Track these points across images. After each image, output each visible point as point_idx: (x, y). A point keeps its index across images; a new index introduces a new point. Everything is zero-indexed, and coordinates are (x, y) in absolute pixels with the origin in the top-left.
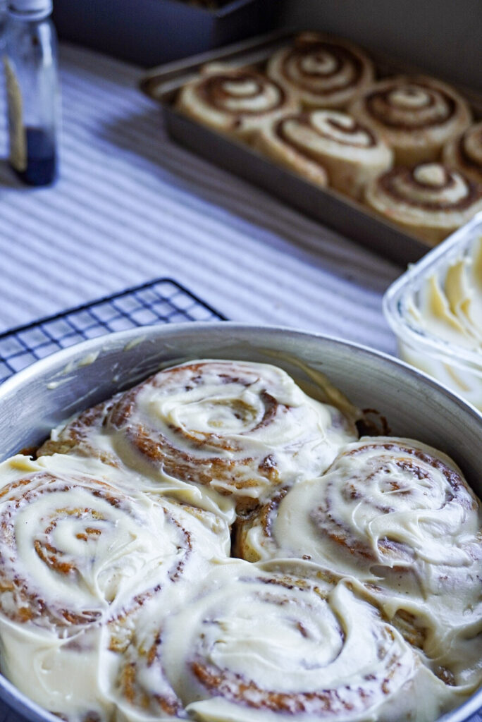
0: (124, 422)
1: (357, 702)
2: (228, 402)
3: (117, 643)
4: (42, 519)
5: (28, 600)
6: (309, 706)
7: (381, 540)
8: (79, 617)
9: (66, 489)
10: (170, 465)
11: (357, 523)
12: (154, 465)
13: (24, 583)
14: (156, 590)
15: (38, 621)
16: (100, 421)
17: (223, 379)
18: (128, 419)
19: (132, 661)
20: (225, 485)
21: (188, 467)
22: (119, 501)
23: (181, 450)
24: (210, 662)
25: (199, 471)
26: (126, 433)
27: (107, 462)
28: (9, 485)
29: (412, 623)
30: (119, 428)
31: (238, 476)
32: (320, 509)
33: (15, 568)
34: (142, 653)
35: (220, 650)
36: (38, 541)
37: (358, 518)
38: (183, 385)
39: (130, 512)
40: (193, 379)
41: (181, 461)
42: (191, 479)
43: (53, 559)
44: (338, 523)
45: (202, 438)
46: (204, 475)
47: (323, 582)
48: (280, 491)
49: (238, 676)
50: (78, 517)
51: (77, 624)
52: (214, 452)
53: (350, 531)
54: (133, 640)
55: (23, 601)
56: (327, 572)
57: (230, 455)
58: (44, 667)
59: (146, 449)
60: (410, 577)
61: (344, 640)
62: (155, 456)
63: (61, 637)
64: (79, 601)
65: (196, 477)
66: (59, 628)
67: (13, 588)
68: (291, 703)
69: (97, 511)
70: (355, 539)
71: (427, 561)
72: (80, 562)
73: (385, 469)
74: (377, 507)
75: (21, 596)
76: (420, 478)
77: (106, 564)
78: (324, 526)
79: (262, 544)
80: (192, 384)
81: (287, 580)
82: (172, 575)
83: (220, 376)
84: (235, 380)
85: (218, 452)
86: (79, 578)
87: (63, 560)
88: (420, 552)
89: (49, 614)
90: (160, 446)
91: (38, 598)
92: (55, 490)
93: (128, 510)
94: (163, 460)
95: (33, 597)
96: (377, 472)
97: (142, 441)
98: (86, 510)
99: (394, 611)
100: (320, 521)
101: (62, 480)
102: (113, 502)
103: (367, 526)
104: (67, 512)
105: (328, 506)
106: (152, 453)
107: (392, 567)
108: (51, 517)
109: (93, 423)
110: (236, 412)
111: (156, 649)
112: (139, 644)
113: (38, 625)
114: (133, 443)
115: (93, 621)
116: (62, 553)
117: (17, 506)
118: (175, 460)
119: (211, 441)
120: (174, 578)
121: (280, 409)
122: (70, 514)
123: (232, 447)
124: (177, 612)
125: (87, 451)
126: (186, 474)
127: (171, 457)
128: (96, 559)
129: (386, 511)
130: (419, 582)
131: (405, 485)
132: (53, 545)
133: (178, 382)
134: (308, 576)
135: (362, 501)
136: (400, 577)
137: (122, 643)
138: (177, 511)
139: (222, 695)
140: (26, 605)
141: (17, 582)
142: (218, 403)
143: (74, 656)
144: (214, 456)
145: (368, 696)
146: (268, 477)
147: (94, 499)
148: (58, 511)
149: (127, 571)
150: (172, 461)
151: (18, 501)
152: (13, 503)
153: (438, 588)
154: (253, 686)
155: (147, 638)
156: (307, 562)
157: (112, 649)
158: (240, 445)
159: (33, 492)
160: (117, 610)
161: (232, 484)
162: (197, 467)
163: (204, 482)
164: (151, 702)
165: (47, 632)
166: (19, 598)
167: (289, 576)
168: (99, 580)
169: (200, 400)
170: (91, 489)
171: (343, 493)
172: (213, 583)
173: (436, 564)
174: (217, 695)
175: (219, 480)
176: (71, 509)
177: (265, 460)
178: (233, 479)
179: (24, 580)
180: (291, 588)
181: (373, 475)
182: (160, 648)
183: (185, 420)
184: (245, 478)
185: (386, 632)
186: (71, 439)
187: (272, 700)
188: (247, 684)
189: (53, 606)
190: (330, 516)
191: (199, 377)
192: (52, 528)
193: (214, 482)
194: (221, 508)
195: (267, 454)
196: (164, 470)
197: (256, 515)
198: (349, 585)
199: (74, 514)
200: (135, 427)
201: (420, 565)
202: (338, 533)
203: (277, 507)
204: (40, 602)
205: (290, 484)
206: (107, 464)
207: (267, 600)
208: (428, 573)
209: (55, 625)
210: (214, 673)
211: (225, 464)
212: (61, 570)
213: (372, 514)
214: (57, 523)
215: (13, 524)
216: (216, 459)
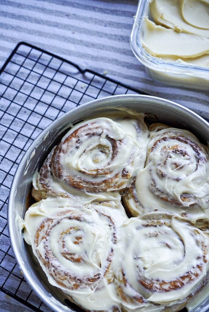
0: (61, 176)
1: (198, 271)
2: (95, 147)
3: (110, 280)
4: (58, 241)
5: (74, 280)
6: (185, 282)
7: (181, 196)
8: (94, 279)
9: (59, 223)
10: (88, 189)
11: (169, 190)
12: (82, 191)
13: (69, 274)
14: (112, 251)
15: (81, 287)
16: (49, 174)
17: (88, 136)
18: (62, 174)
19: (119, 286)
20: (112, 189)
21: (96, 188)
22: (80, 218)
23: (89, 181)
24: (145, 279)
25: (101, 188)
26: (65, 181)
27: (64, 196)
28: (37, 231)
29: (202, 222)
30: (61, 180)
31: (116, 184)
32: (152, 185)
33: (62, 270)
34: (120, 281)
35: (147, 273)
36: (63, 253)
37: (169, 187)
38: (74, 147)
39: (86, 221)
40: (77, 142)
41: (92, 187)
42: (99, 192)
43: (72, 258)
44: (162, 191)
45: (95, 173)
46: (104, 189)
47: (166, 219)
48: (133, 180)
49: (158, 280)
50: (69, 233)
51: (94, 282)
52: (102, 177)
53: (167, 194)
54: (115, 276)
55: (72, 281)
56: (166, 215)
57: (109, 176)
58: (92, 300)
59: (76, 186)
60: (196, 206)
61: (183, 244)
62: (81, 188)
63: (92, 289)
64: (91, 272)
65: (100, 190)
66: (89, 286)
67: (66, 278)
68: (179, 284)
69: (75, 227)
70: (171, 198)
71: (200, 198)
72: (82, 255)
73: (169, 157)
74: (173, 179)
75: (71, 280)
76: (184, 156)
77: (91, 252)
78: (157, 193)
79: (136, 207)
80: (78, 145)
81: (153, 223)
82: (114, 241)
83: (86, 135)
84: (94, 134)
85: (104, 177)
86: (85, 262)
87: (76, 257)
88: (196, 196)
89: (83, 282)
90: (80, 182)
91: (77, 279)
92: (55, 225)
93: (85, 221)
94: (85, 188)
95: (75, 278)
96: (167, 159)
97: (73, 183)
98: (71, 229)
99: (195, 222)
100: (154, 191)
101: (55, 219)
102: (78, 219)
103: (173, 192)
104: (65, 233)
105: (155, 183)
106: (79, 187)
107: (189, 206)
108: (61, 239)
109: (47, 176)
110: (100, 150)
111: (125, 278)
112: (118, 278)
113: (82, 288)
114: (70, 185)
115: (99, 278)
116: (74, 254)
117: (47, 240)
118: (89, 186)
119: (99, 173)
120: (115, 242)
121: (118, 143)
122: (66, 233)
123: (108, 172)
124: (124, 258)
125: (54, 195)
126: (96, 191)
127: (87, 186)
128: (87, 252)
129: (178, 180)
130: (200, 207)
131: (180, 163)
132: (69, 252)
133: (72, 146)
134: (160, 218)
135: (167, 178)
136: (193, 208)
137: (112, 279)
138: (100, 207)
139: (156, 291)
140: (74, 283)
141: (66, 275)
142: (92, 150)
143: (99, 293)
144: (104, 179)
145: (201, 267)
146: (127, 178)
147: (70, 221)
148: (62, 234)
149: (99, 251)
150: (89, 187)
151: (46, 238)
152: (44, 240)
153: (207, 206)
154: (164, 283)
155: (119, 274)
156: (157, 212)
157: (109, 283)
158: (111, 170)
159: (48, 231)
160: (104, 269)
161: (115, 188)
162: (99, 187)
163: (104, 191)
164: (133, 300)
165: (86, 289)
166: (70, 281)
167: (153, 220)
168: (92, 260)
169: (84, 152)
170: (67, 217)
171: (158, 174)
172: (128, 236)
173: (203, 198)
174: (154, 292)
175: (110, 188)
176: (65, 231)
177: (123, 172)
178: (115, 185)
179: (68, 273)
180: (156, 226)
181: (166, 162)
182: (126, 277)
183: (84, 166)
184: (119, 183)
185: (196, 232)
186: (44, 189)
187: (172, 286)
188: (161, 283)
189: (83, 279)
190: (157, 188)
191: (79, 140)
192: (64, 244)
193: (108, 190)
194: (115, 197)
195: (122, 169)
196: (87, 192)
197: (128, 192)
198: (176, 218)
199: (68, 233)
200: (67, 178)
201: (198, 201)
202: (164, 196)
203: (135, 187)
204: (78, 280)
205: (135, 175)
206: (64, 198)
207: (150, 236)
208: (202, 203)
209: (88, 286)
210: (149, 282)
211: (109, 181)
212: (78, 261)
213: (173, 183)
214: (64, 240)
215: (50, 249)
216: (105, 180)
